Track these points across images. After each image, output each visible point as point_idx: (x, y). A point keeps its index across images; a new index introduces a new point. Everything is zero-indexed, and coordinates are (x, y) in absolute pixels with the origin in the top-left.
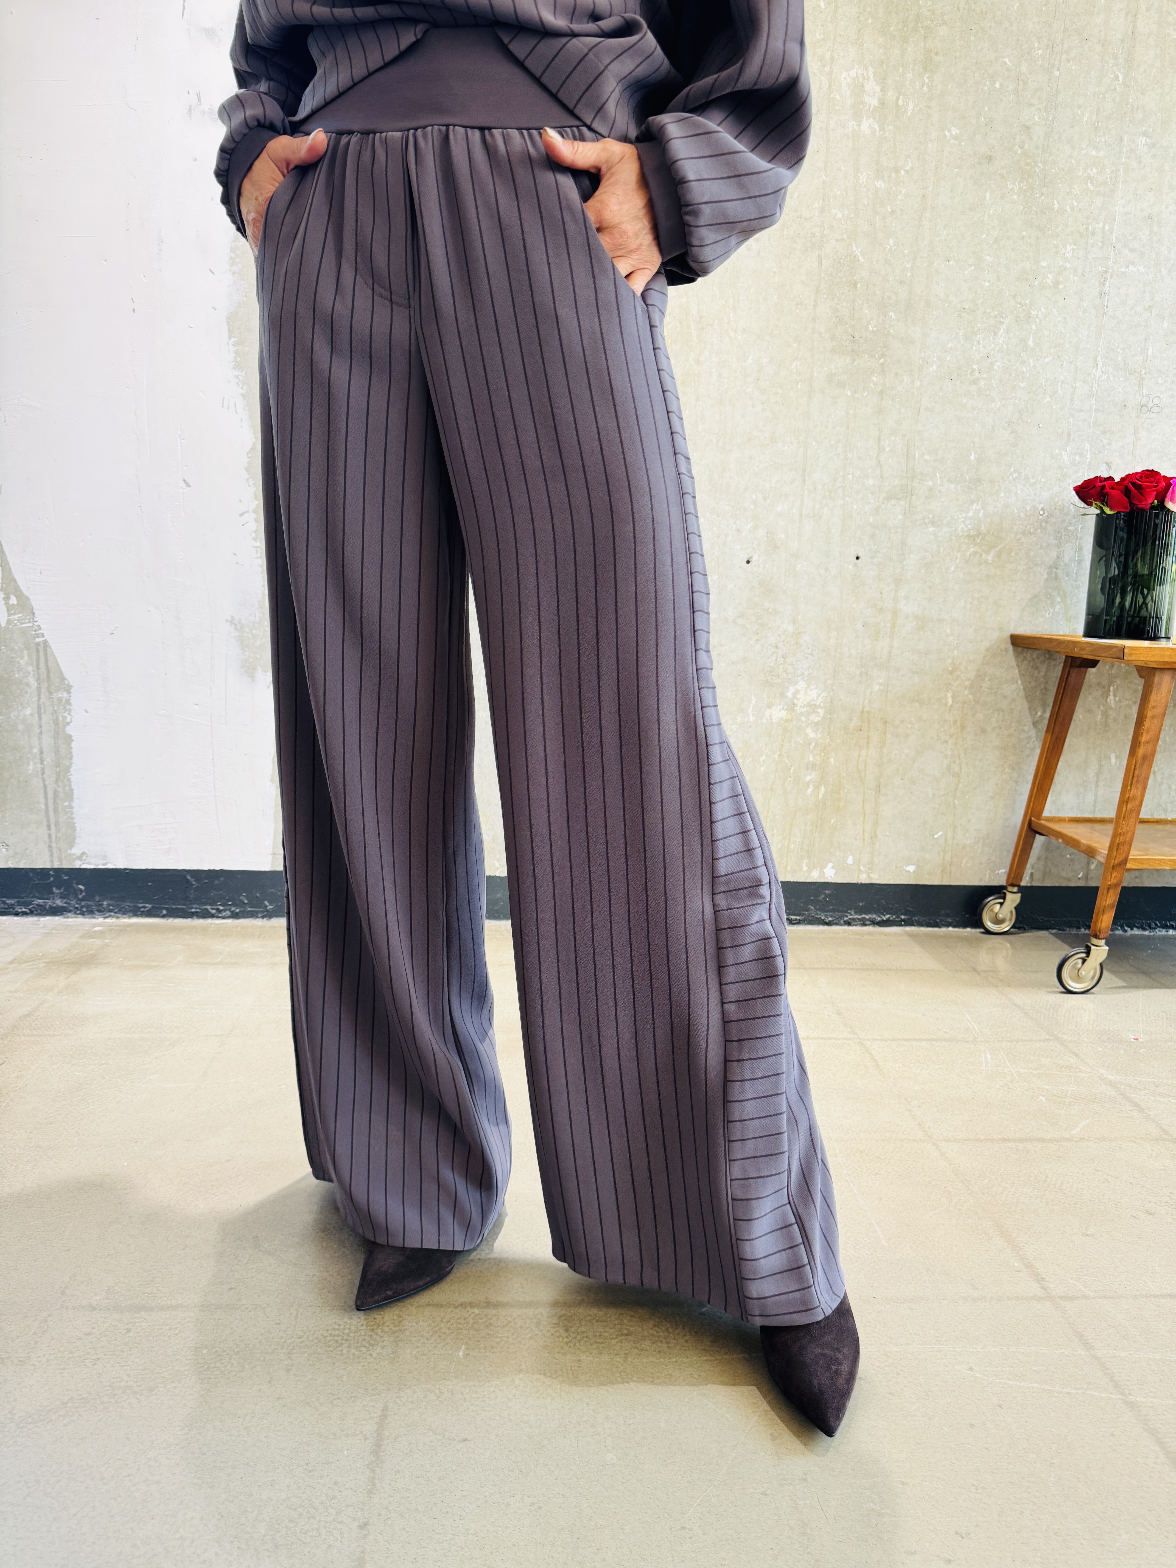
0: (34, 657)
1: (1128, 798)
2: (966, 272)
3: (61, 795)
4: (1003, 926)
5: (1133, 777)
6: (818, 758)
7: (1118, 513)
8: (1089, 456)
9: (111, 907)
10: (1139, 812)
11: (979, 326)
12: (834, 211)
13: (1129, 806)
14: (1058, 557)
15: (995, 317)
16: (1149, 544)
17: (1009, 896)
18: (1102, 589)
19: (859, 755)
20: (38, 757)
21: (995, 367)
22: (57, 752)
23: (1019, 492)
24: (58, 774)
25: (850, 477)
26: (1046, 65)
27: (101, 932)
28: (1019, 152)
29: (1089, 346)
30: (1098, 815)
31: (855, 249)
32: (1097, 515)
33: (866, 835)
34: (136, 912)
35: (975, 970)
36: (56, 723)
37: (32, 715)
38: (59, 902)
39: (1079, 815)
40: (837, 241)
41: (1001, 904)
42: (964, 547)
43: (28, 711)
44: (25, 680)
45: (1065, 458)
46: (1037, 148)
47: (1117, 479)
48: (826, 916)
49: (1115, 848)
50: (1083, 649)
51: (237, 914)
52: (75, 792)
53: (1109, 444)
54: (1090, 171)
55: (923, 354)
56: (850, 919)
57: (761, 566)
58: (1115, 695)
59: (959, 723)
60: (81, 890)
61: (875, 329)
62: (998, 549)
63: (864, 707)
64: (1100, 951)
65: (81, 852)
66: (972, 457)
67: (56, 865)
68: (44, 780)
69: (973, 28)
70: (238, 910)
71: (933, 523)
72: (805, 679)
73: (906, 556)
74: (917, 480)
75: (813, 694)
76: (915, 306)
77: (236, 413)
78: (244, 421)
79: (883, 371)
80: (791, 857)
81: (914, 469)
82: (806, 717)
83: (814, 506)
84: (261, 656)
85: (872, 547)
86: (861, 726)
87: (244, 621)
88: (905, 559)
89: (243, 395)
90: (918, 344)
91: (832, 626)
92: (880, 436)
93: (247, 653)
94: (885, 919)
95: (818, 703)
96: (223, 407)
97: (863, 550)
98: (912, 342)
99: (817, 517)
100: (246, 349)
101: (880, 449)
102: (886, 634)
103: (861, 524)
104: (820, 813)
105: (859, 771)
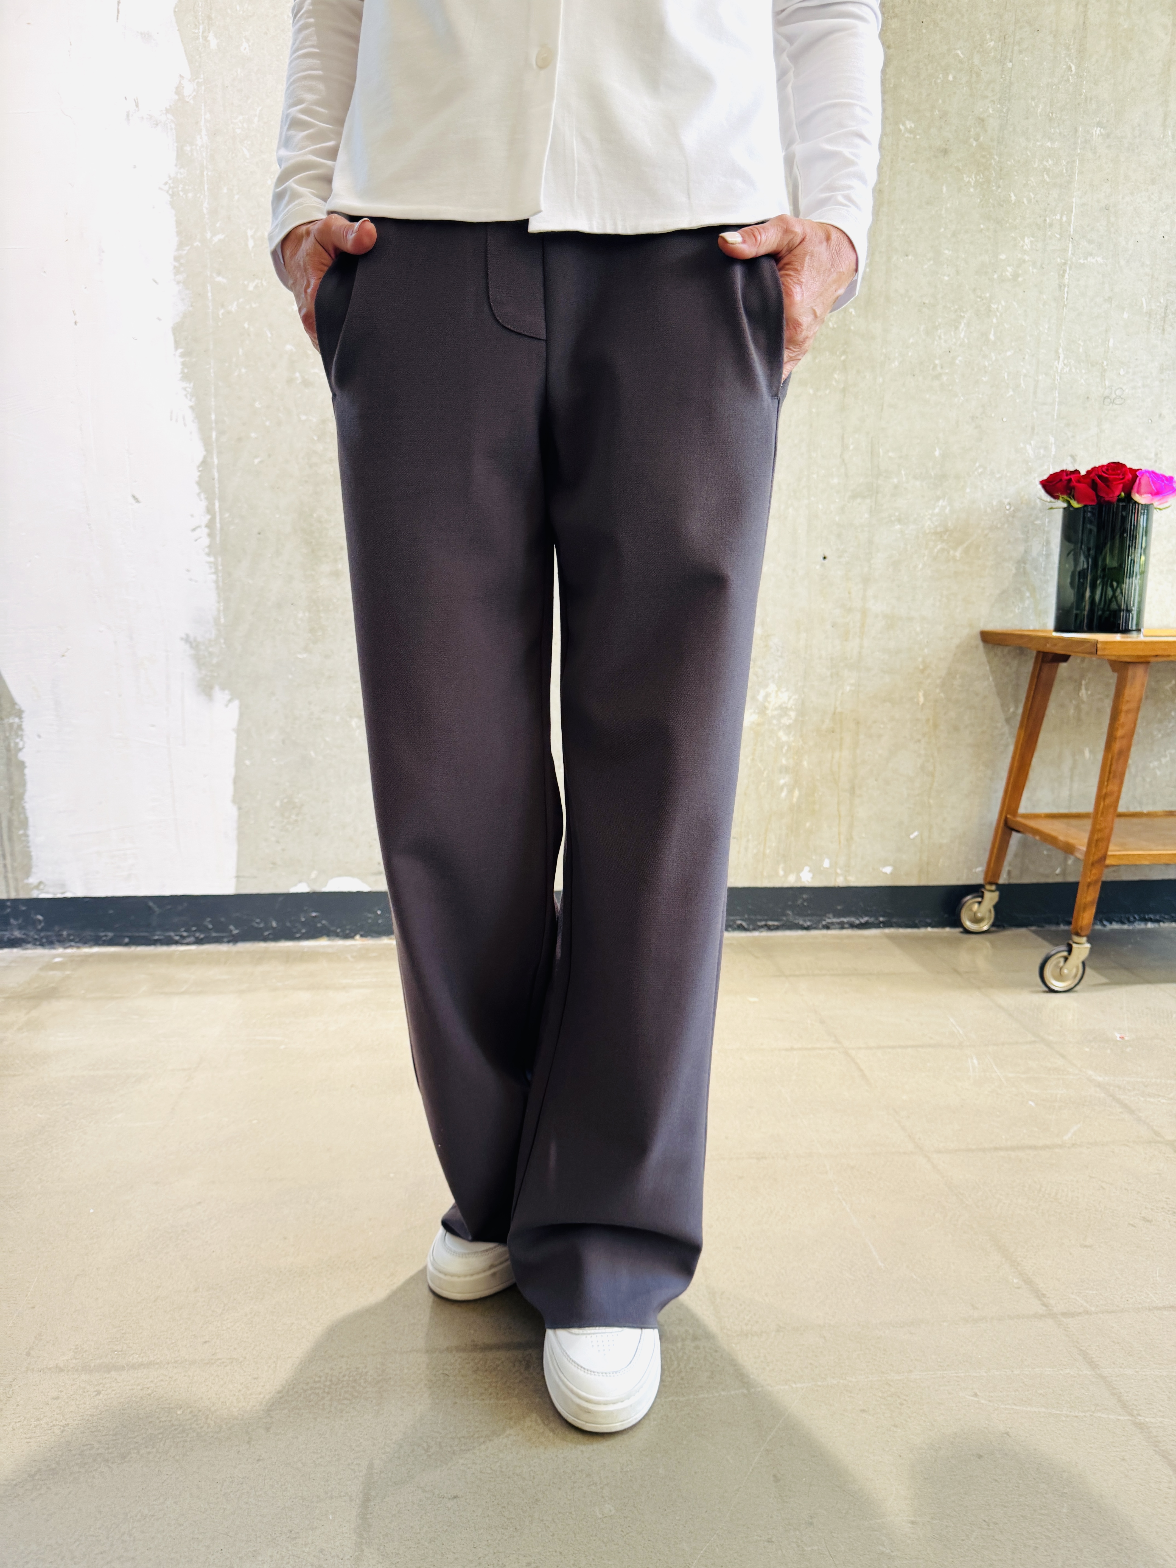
1: (1106, 794)
2: (926, 267)
3: (16, 824)
4: (982, 924)
5: (1110, 773)
6: (791, 761)
7: (1085, 506)
8: (1053, 450)
9: (72, 937)
10: (1116, 807)
11: (940, 320)
13: (1108, 801)
14: (1026, 552)
15: (956, 311)
16: (1117, 537)
17: (987, 895)
18: (1072, 583)
19: (833, 757)
21: (957, 362)
22: (9, 779)
23: (985, 487)
24: (12, 802)
25: (815, 476)
26: (999, 57)
27: (61, 964)
28: (974, 145)
29: (1050, 339)
30: (1074, 810)
32: (1065, 508)
33: (842, 837)
34: (98, 941)
35: (956, 971)
36: (8, 750)
38: (17, 934)
39: (1055, 811)
41: (980, 903)
42: (931, 544)
45: (1031, 452)
46: (992, 140)
47: (1083, 473)
48: (805, 921)
49: (1093, 845)
50: (1055, 645)
51: (202, 939)
52: (31, 820)
53: (1073, 437)
54: (1045, 163)
55: (884, 351)
56: (828, 923)
58: (1087, 689)
59: (931, 722)
60: (40, 921)
62: (965, 545)
63: (835, 708)
64: (1082, 949)
65: (38, 881)
66: (937, 453)
67: (13, 896)
69: (924, 20)
70: (202, 936)
71: (899, 520)
72: (776, 681)
73: (873, 555)
74: (882, 478)
75: (784, 696)
76: (875, 301)
77: (185, 425)
78: (193, 434)
79: (845, 368)
80: (767, 862)
81: (879, 467)
82: (777, 721)
83: (779, 506)
84: (218, 674)
85: (838, 546)
86: (834, 728)
87: (199, 639)
88: (872, 558)
89: (192, 408)
90: (879, 340)
91: (802, 628)
92: (843, 435)
93: (203, 672)
94: (863, 921)
95: (789, 706)
96: (171, 419)
97: (830, 550)
98: (873, 338)
99: (782, 518)
100: (194, 360)
101: (844, 448)
102: (856, 634)
103: (827, 524)
104: (795, 816)
105: (833, 773)
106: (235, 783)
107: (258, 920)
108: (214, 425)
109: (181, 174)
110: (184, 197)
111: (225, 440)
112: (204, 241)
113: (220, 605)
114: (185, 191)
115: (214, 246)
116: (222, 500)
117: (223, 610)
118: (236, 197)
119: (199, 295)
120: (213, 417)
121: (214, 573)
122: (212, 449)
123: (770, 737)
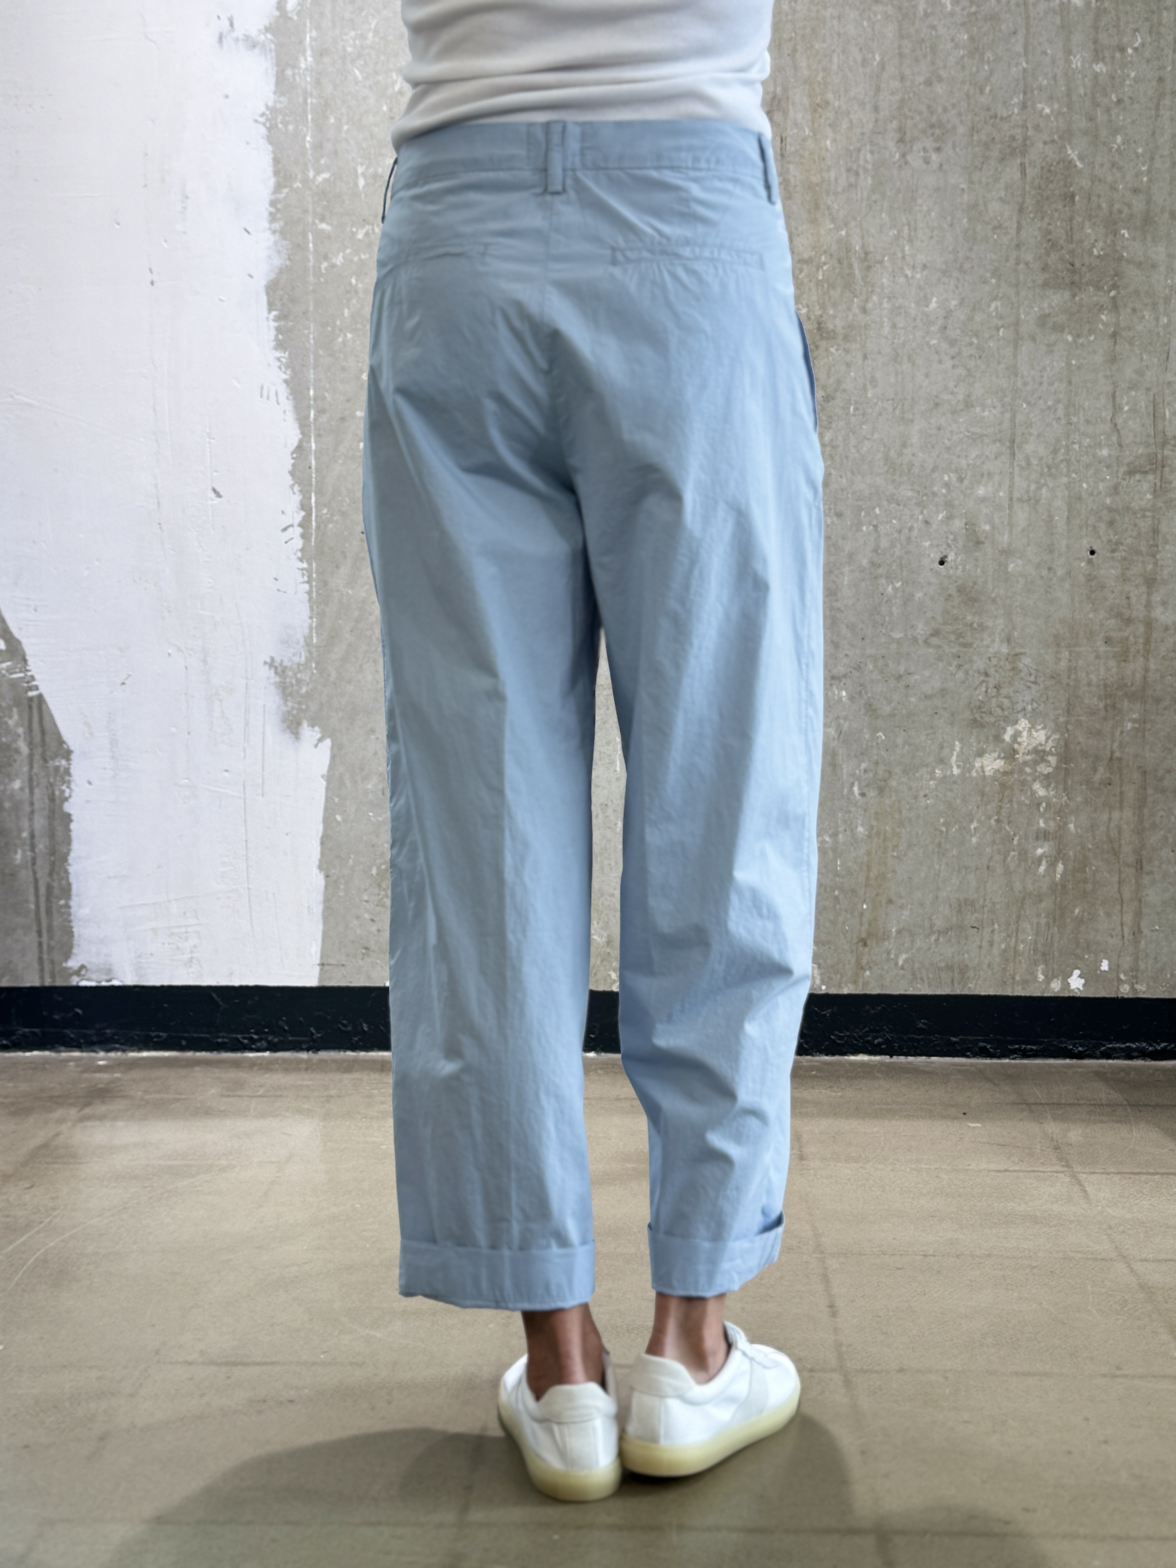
0: (26, 715)
3: (56, 891)
6: (1052, 824)
9: (116, 1038)
12: (1039, 106)
19: (1110, 819)
20: (28, 842)
22: (52, 836)
24: (53, 864)
25: (1076, 447)
27: (108, 1066)
31: (1070, 152)
33: (1126, 930)
34: (147, 1043)
36: (52, 799)
37: (22, 789)
40: (1045, 143)
43: (17, 785)
44: (14, 746)
51: (275, 1045)
52: (74, 887)
55: (1169, 281)
56: (1109, 1048)
57: (960, 567)
61: (1102, 253)
63: (1112, 753)
65: (79, 965)
67: (48, 982)
68: (35, 873)
70: (276, 1040)
72: (1028, 716)
73: (1160, 548)
74: (1169, 447)
75: (1040, 736)
76: (1156, 219)
77: (278, 403)
78: (287, 413)
79: (1115, 307)
80: (1020, 962)
81: (1164, 433)
82: (1031, 768)
83: (1029, 486)
84: (307, 706)
85: (1112, 537)
86: (1110, 779)
87: (286, 663)
88: (1158, 552)
89: (286, 382)
90: (1162, 268)
91: (1062, 644)
92: (1115, 392)
93: (290, 704)
94: (1159, 1048)
95: (1048, 749)
96: (261, 396)
97: (1099, 541)
98: (1154, 266)
99: (1033, 501)
100: (291, 324)
101: (1117, 409)
102: (1138, 652)
103: (1094, 508)
104: (1058, 899)
105: (1111, 841)
106: (322, 843)
107: (345, 1022)
108: (312, 402)
109: (281, 102)
110: (284, 130)
111: (325, 420)
112: (305, 181)
113: (313, 621)
114: (286, 124)
115: (317, 186)
116: (320, 493)
117: (316, 627)
118: (345, 127)
119: (299, 246)
120: (312, 392)
121: (307, 582)
122: (310, 432)
123: (1022, 790)
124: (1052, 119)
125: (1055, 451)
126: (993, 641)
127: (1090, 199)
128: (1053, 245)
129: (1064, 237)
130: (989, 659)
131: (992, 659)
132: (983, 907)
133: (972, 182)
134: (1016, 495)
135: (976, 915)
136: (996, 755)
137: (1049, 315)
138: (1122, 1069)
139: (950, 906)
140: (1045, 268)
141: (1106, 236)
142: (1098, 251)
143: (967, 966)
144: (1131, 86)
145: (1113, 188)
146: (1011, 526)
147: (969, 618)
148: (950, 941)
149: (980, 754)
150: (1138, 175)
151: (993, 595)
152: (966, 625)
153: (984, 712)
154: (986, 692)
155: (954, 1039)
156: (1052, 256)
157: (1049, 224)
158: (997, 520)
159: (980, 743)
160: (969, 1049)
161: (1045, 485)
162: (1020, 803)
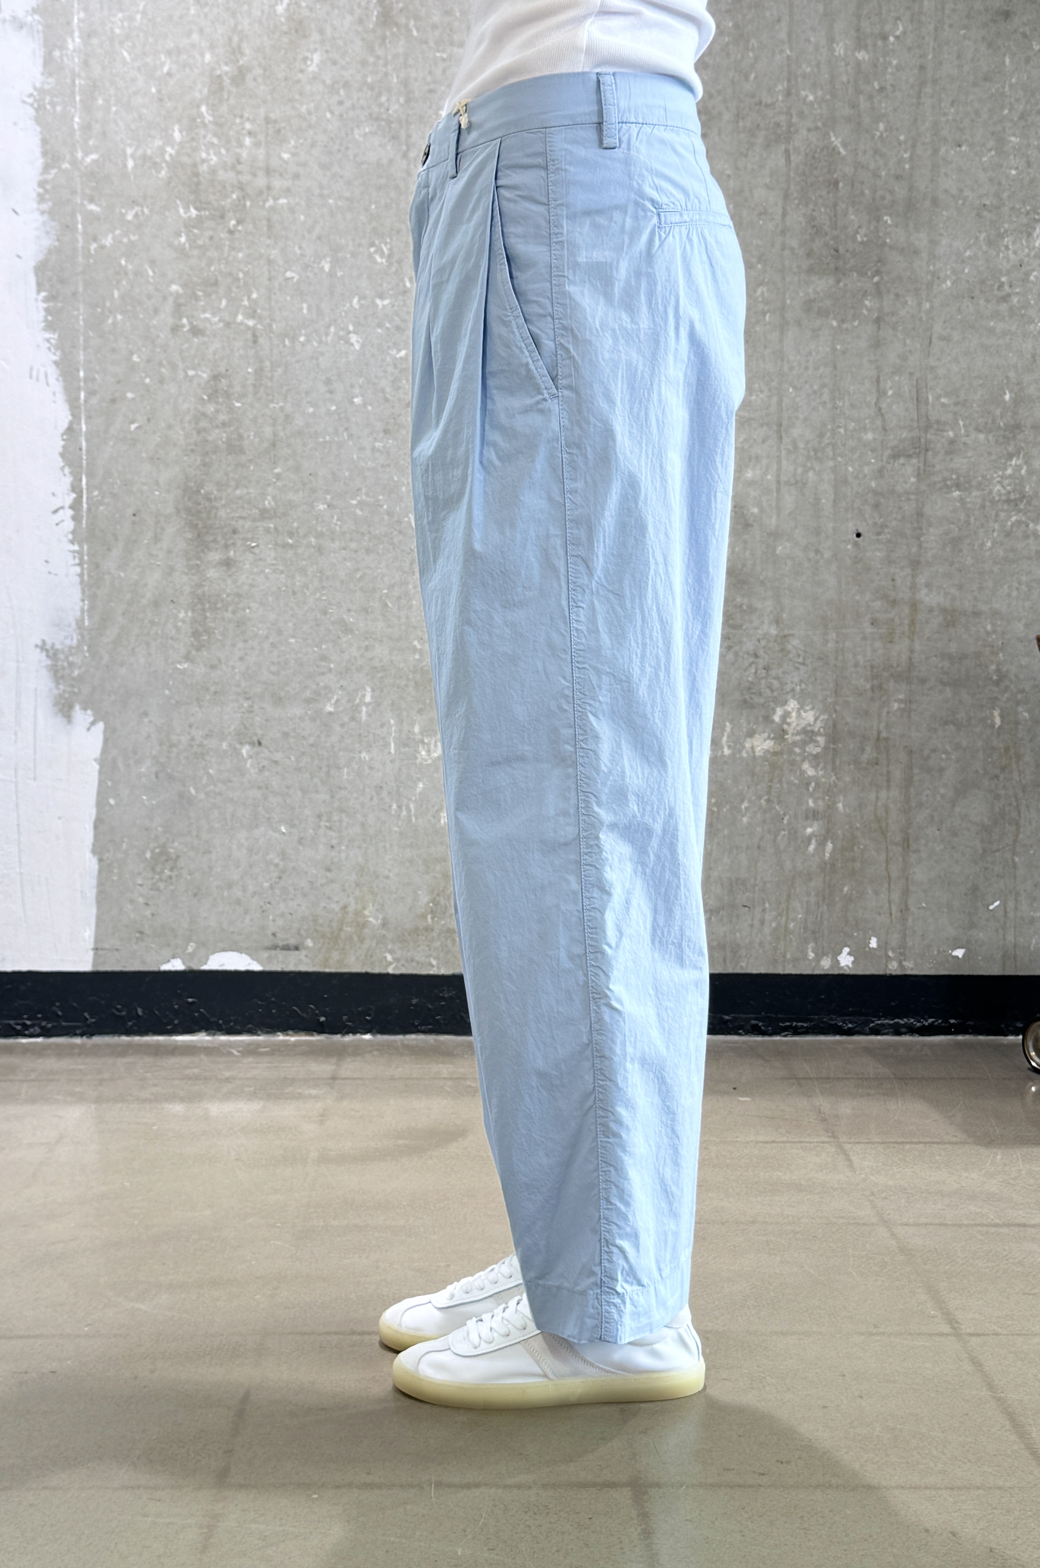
2: (985, 159)
6: (820, 803)
11: (1006, 226)
12: (803, 93)
15: (1028, 213)
19: (877, 798)
21: (1032, 278)
25: (842, 431)
31: (833, 139)
33: (894, 908)
40: (809, 130)
42: (1003, 515)
48: (845, 1022)
51: (49, 1030)
55: (931, 267)
56: (877, 1026)
63: (879, 733)
66: (1007, 397)
70: (50, 1025)
71: (958, 486)
72: (797, 697)
73: (924, 531)
74: (932, 431)
75: (809, 716)
76: (918, 206)
77: (48, 384)
78: (57, 395)
79: (878, 292)
80: (791, 940)
81: (927, 417)
82: (800, 748)
83: (795, 470)
84: (80, 690)
85: (877, 520)
86: (877, 758)
87: (58, 646)
88: (923, 534)
89: (56, 363)
90: (925, 255)
91: (830, 625)
92: (879, 377)
93: (62, 687)
94: (926, 1024)
95: (816, 729)
96: (31, 377)
97: (865, 524)
98: (916, 252)
99: (800, 484)
100: (60, 305)
101: (881, 393)
102: (903, 633)
103: (860, 491)
104: (828, 878)
105: (878, 820)
106: (96, 827)
107: (119, 1007)
108: (82, 384)
109: (48, 83)
110: (51, 111)
111: (95, 402)
112: (74, 162)
113: (84, 604)
114: (53, 104)
115: (86, 167)
116: (90, 475)
117: (89, 610)
118: (114, 109)
119: (68, 227)
120: (82, 374)
121: (79, 565)
122: (80, 413)
123: (791, 770)
124: (816, 106)
125: (821, 435)
126: (763, 623)
127: (853, 185)
128: (818, 231)
129: (828, 223)
130: (759, 641)
131: (761, 641)
132: (754, 886)
133: (737, 168)
134: (783, 478)
135: (747, 894)
136: (766, 735)
137: (814, 300)
138: (890, 1045)
139: (722, 885)
140: (809, 254)
141: (870, 222)
142: (861, 237)
143: (739, 945)
144: (892, 74)
145: (876, 176)
146: (779, 509)
147: (739, 600)
148: (721, 920)
149: (751, 734)
150: (901, 161)
151: (762, 578)
152: (736, 606)
153: (754, 693)
154: (756, 673)
155: (727, 1017)
156: (817, 241)
157: (814, 210)
158: (764, 503)
159: (749, 724)
160: (741, 1027)
161: (812, 468)
162: (790, 783)
